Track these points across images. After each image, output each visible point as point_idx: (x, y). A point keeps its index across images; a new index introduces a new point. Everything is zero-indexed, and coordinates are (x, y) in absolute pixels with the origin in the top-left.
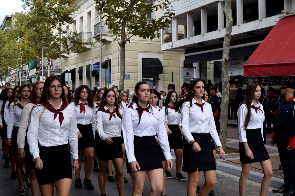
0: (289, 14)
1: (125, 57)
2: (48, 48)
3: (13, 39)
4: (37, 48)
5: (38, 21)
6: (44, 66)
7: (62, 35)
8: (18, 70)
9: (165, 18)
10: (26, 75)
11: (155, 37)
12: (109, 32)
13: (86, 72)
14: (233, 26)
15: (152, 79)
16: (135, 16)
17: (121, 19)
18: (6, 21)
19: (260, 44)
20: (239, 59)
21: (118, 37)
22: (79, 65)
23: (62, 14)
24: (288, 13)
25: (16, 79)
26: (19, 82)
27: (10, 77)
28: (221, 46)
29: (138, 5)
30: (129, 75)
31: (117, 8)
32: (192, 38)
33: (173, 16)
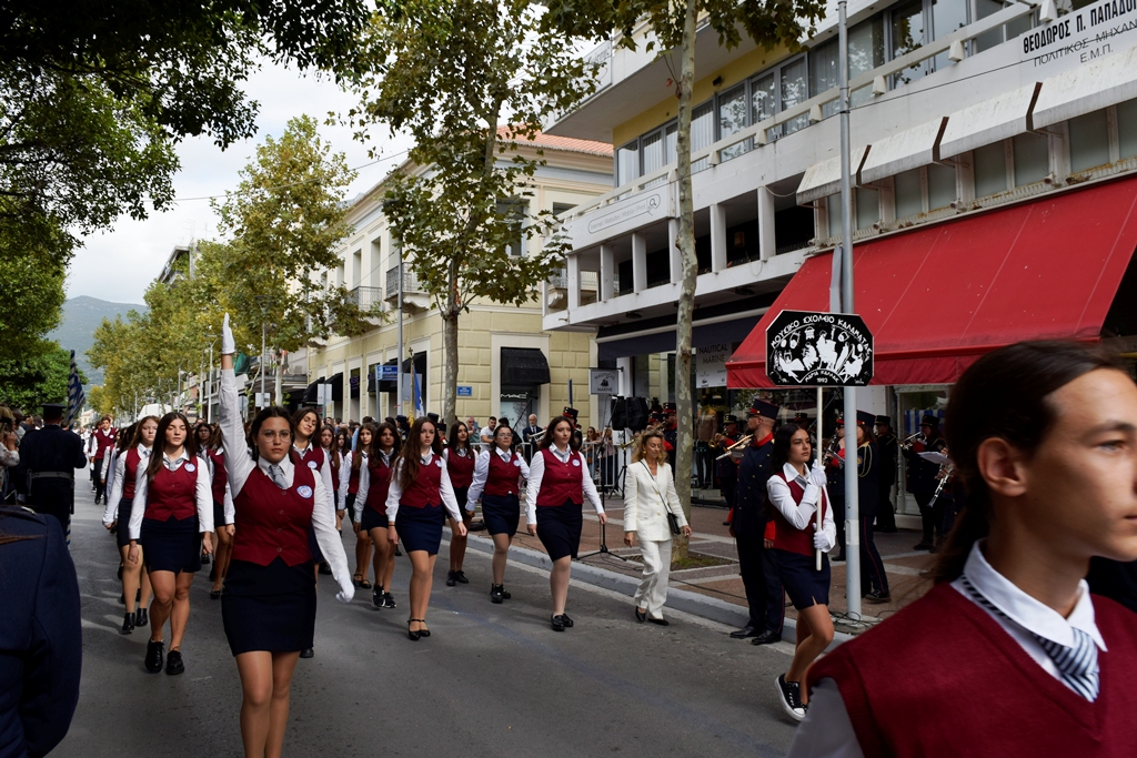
0: (826, 246)
1: (459, 345)
2: (276, 325)
5: (254, 261)
6: (266, 368)
7: (310, 293)
8: (203, 376)
9: (550, 256)
11: (526, 299)
12: (420, 288)
13: (367, 381)
14: (699, 274)
15: (524, 396)
16: (481, 251)
17: (448, 259)
18: (177, 259)
19: (762, 316)
20: (719, 348)
21: (440, 300)
22: (353, 365)
23: (310, 245)
24: (823, 246)
25: (198, 400)
26: (205, 407)
27: (183, 395)
28: (672, 319)
29: (486, 226)
30: (469, 389)
31: (438, 234)
32: (611, 301)
33: (567, 251)
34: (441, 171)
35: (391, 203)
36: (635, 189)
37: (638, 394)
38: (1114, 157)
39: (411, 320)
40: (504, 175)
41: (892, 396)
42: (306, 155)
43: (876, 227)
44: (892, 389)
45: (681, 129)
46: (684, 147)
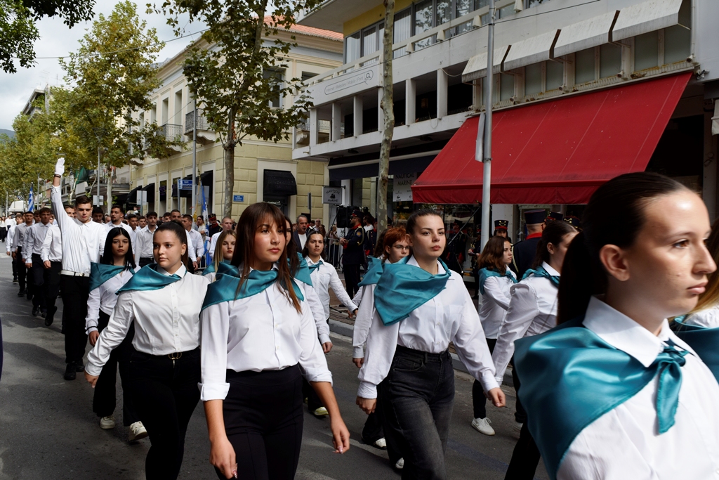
0: (480, 111)
1: (234, 167)
2: (107, 149)
3: (48, 131)
4: (90, 148)
5: (91, 104)
6: (101, 178)
7: (132, 127)
9: (298, 110)
10: (69, 192)
11: (281, 138)
12: (209, 128)
13: (172, 189)
14: (396, 125)
15: (279, 203)
16: (251, 104)
17: (228, 108)
18: (36, 99)
19: (436, 155)
20: (409, 175)
21: (222, 136)
22: (162, 178)
23: (131, 93)
24: (477, 110)
27: (41, 195)
28: (377, 155)
29: (255, 87)
30: (242, 197)
31: (222, 90)
32: (339, 142)
33: (309, 106)
34: (225, 47)
35: (189, 67)
36: (357, 66)
37: (355, 204)
38: (661, 62)
39: (203, 149)
40: (268, 52)
41: (517, 212)
42: (128, 30)
43: (511, 100)
44: (517, 207)
45: (386, 28)
46: (388, 41)
